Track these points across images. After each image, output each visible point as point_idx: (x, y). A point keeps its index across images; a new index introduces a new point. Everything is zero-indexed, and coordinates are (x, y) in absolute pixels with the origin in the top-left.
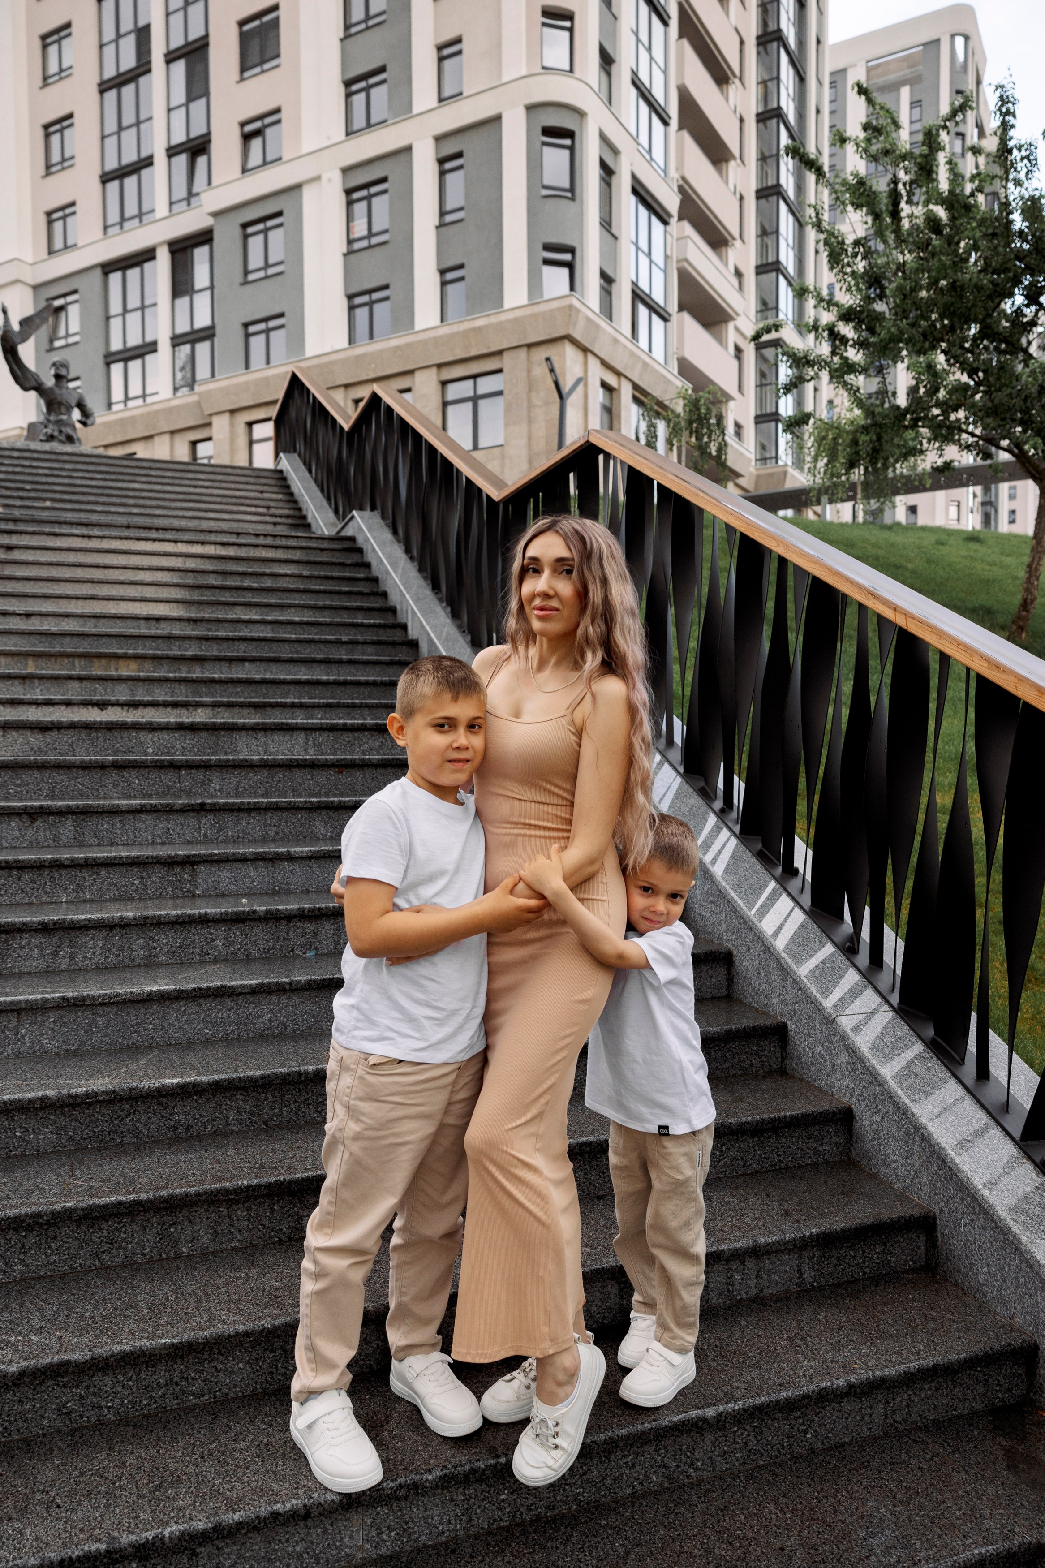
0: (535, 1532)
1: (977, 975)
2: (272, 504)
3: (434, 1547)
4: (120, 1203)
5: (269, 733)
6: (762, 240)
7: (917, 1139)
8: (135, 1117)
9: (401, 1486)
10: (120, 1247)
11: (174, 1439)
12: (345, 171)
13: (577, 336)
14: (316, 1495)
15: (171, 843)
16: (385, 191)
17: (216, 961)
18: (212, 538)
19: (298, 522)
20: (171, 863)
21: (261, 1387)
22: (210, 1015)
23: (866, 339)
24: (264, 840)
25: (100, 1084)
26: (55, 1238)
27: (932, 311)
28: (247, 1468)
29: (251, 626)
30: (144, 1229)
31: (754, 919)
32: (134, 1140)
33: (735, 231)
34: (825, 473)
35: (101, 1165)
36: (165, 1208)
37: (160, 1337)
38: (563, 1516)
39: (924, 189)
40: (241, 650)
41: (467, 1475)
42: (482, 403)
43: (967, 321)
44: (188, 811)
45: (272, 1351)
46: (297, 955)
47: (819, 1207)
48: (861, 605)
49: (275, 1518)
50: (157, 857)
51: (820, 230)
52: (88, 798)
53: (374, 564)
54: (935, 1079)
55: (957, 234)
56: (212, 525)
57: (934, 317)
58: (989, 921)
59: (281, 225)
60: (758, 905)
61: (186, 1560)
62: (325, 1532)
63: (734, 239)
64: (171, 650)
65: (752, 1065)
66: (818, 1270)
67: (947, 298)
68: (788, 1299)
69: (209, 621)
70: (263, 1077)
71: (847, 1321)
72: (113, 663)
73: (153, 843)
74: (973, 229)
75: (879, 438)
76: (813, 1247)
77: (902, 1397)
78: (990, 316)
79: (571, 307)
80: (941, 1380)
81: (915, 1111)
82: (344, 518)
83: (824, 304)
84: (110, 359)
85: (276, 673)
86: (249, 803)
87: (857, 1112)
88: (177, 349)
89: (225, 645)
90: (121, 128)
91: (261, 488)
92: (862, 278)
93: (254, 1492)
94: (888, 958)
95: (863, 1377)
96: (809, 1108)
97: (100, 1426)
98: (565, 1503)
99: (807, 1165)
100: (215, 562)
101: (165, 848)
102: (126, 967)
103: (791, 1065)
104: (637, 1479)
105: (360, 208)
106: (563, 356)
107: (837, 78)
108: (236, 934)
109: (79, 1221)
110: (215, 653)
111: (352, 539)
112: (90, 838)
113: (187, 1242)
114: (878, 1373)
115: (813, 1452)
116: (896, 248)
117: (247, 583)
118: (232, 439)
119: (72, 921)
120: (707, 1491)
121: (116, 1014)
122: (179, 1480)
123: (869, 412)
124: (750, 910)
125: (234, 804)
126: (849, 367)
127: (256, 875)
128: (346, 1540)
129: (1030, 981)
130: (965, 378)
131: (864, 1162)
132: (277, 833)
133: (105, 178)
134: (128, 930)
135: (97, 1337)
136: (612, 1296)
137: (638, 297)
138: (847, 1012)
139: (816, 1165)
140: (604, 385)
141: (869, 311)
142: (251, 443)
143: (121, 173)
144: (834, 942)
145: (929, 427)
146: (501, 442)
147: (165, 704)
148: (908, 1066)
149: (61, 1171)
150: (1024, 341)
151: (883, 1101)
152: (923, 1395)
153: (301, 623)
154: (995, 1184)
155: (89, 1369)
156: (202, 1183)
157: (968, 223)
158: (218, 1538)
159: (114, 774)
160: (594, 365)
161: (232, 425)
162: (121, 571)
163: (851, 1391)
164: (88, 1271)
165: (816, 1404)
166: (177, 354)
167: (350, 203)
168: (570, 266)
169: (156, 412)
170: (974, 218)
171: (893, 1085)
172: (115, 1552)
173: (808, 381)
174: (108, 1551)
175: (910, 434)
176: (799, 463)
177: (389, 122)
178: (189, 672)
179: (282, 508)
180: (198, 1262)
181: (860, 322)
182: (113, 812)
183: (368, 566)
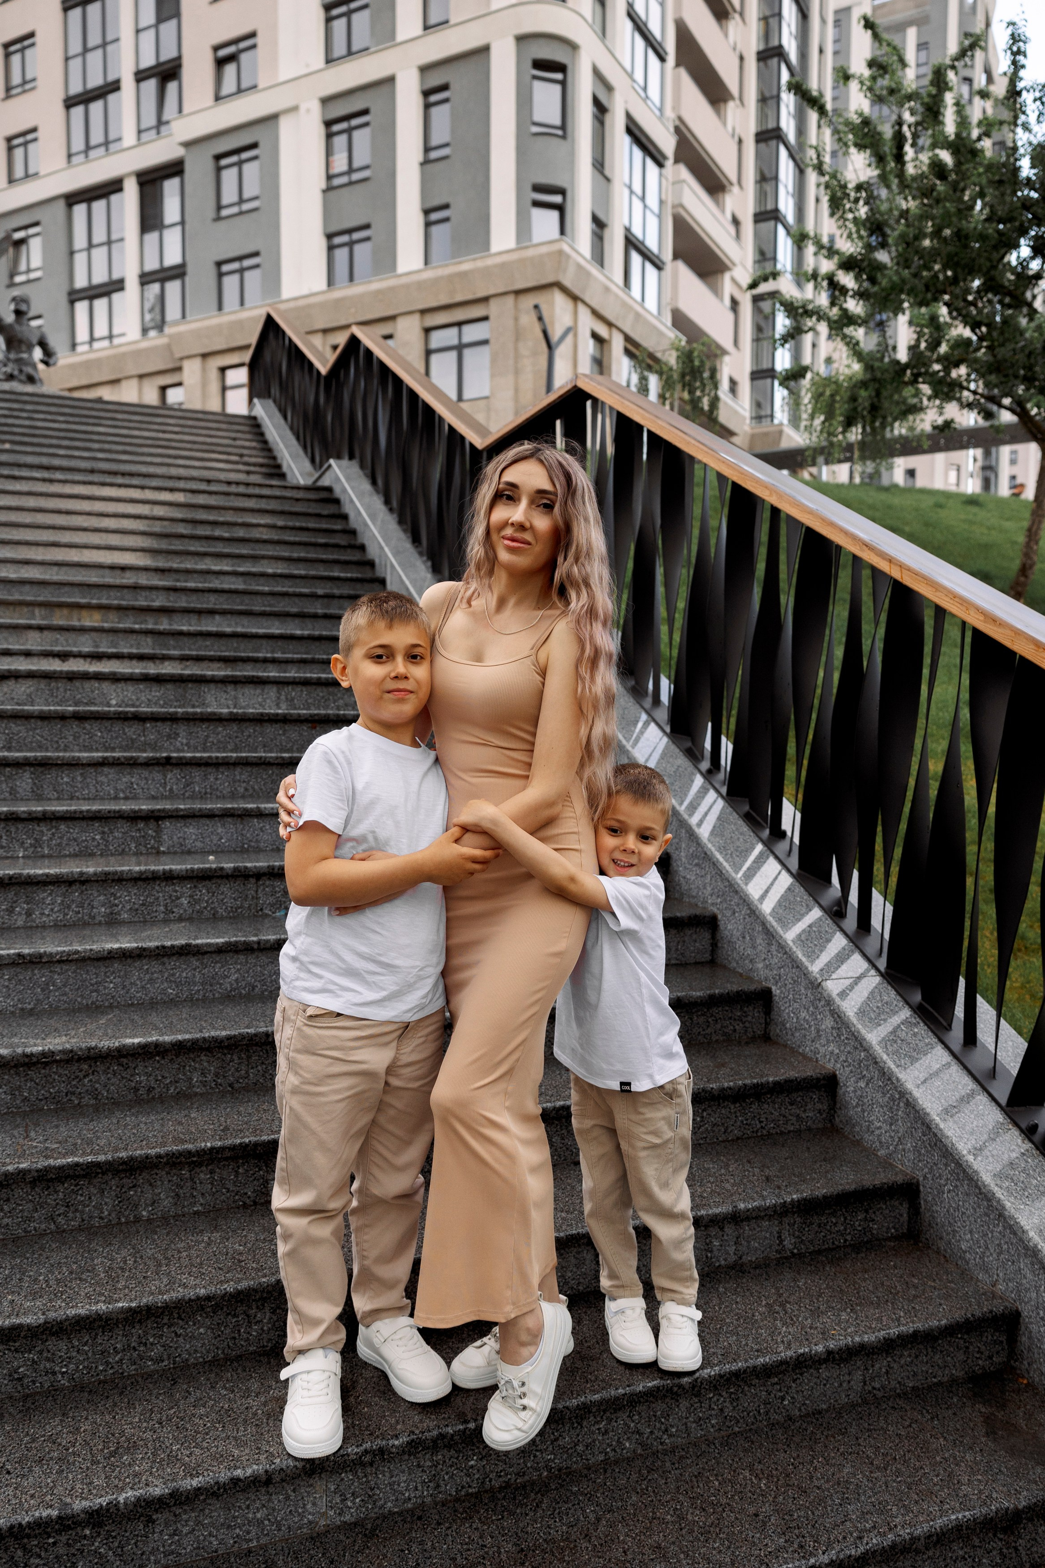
0: (504, 1498)
1: (966, 943)
2: (245, 452)
3: (400, 1514)
4: (77, 1164)
5: (239, 686)
6: (761, 187)
7: (902, 1104)
8: (94, 1078)
9: (366, 1451)
10: (76, 1210)
11: (131, 1405)
12: (326, 101)
13: (567, 282)
14: (278, 1461)
15: (135, 798)
16: (366, 124)
17: (180, 919)
18: (182, 484)
19: (273, 471)
20: (134, 818)
21: (223, 1353)
22: (173, 975)
23: (867, 290)
24: (233, 796)
25: (57, 1043)
26: (8, 1200)
27: (935, 262)
28: (207, 1434)
29: (222, 577)
30: (102, 1191)
31: (740, 882)
32: (93, 1102)
33: (732, 175)
34: (821, 432)
35: (57, 1126)
36: (125, 1171)
37: (117, 1301)
38: (533, 1483)
39: (930, 132)
40: (211, 602)
41: (434, 1441)
42: (467, 352)
43: (972, 272)
44: (153, 764)
45: (235, 1316)
46: (267, 915)
47: (801, 1174)
48: (855, 557)
49: (235, 1484)
50: (119, 811)
51: (821, 173)
52: (47, 750)
53: (352, 516)
54: (921, 1044)
55: (963, 179)
56: (182, 472)
57: (937, 267)
58: (980, 889)
59: (256, 158)
60: (744, 868)
61: (141, 1527)
62: (287, 1498)
63: (731, 184)
64: (137, 600)
65: (735, 1030)
66: (798, 1237)
67: (950, 248)
68: (767, 1266)
69: (177, 571)
70: (229, 1038)
71: (827, 1288)
72: (75, 613)
73: (116, 798)
74: (980, 175)
75: (878, 394)
76: (794, 1213)
77: (881, 1364)
78: (994, 267)
79: (561, 252)
80: (921, 1346)
81: (900, 1076)
82: (321, 466)
83: (824, 252)
84: (74, 296)
85: (248, 627)
86: (217, 758)
87: (842, 1078)
88: (146, 287)
89: (194, 597)
90: (86, 50)
91: (233, 435)
92: (864, 226)
93: (214, 1458)
94: (876, 922)
95: (842, 1343)
96: (793, 1074)
97: (53, 1392)
98: (536, 1469)
99: (789, 1132)
100: (185, 510)
101: (128, 802)
102: (86, 924)
103: (774, 1030)
104: (609, 1445)
105: (340, 142)
106: (552, 304)
107: (841, 16)
108: (203, 892)
109: (34, 1183)
110: (184, 605)
111: (329, 489)
112: (48, 791)
113: (147, 1205)
114: (857, 1339)
115: (790, 1419)
116: (900, 193)
117: (218, 532)
118: (204, 384)
119: (29, 876)
120: (681, 1457)
121: (75, 972)
122: (135, 1446)
123: (869, 368)
124: (737, 872)
125: (201, 758)
126: (847, 319)
127: (223, 832)
128: (309, 1506)
129: (1019, 950)
130: (967, 333)
131: (847, 1129)
132: (246, 789)
133: (69, 103)
134: (88, 886)
135: (51, 1301)
136: (587, 1262)
137: (632, 243)
138: (834, 976)
139: (798, 1132)
140: (595, 336)
141: (870, 260)
142: (224, 389)
143: (86, 98)
144: (821, 906)
145: (929, 383)
146: (486, 393)
147: (131, 657)
148: (894, 1032)
149: (15, 1133)
150: (1028, 295)
151: (867, 1067)
152: (902, 1362)
153: (274, 576)
154: (980, 1150)
155: (42, 1333)
156: (163, 1144)
157: (975, 168)
158: (175, 1505)
159: (75, 726)
160: (584, 315)
161: (204, 370)
162: (85, 517)
163: (830, 1357)
164: (42, 1235)
165: (793, 1370)
166: (146, 294)
167: (329, 136)
168: (560, 208)
169: (124, 354)
170: (980, 164)
171: (879, 1050)
172: (68, 1518)
173: (806, 332)
174: (59, 1517)
175: (908, 391)
176: (795, 421)
177: (372, 50)
178: (156, 624)
179: (256, 456)
180: (158, 1226)
181: (861, 270)
182: (73, 765)
183: (345, 517)
